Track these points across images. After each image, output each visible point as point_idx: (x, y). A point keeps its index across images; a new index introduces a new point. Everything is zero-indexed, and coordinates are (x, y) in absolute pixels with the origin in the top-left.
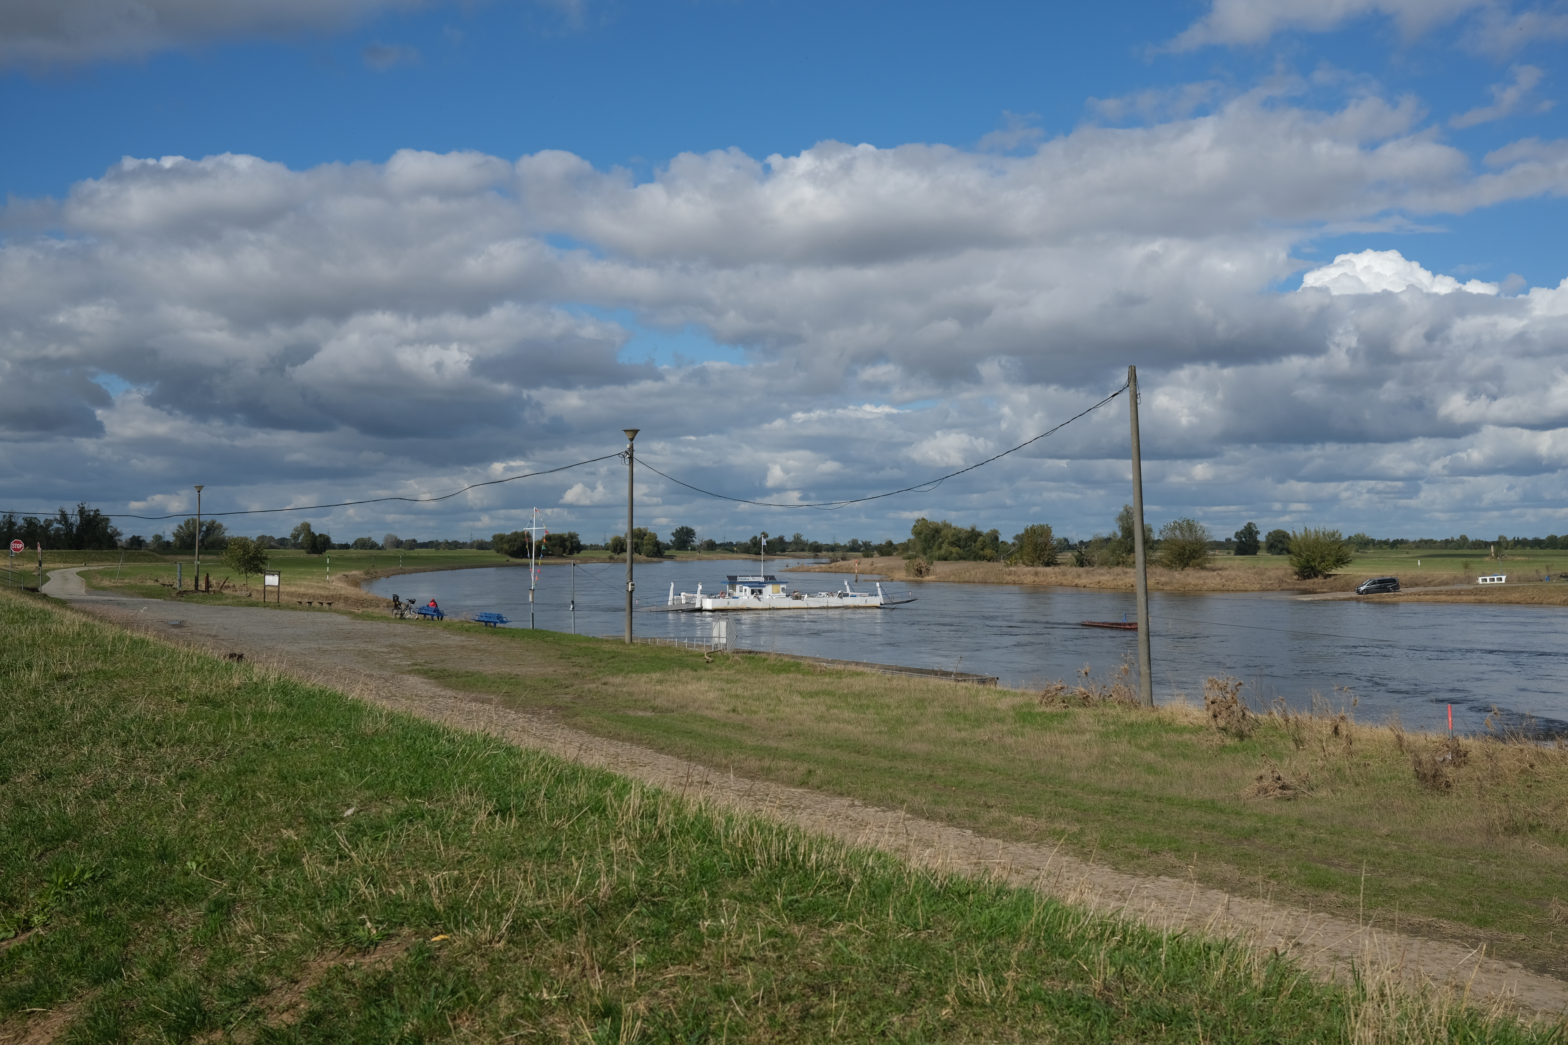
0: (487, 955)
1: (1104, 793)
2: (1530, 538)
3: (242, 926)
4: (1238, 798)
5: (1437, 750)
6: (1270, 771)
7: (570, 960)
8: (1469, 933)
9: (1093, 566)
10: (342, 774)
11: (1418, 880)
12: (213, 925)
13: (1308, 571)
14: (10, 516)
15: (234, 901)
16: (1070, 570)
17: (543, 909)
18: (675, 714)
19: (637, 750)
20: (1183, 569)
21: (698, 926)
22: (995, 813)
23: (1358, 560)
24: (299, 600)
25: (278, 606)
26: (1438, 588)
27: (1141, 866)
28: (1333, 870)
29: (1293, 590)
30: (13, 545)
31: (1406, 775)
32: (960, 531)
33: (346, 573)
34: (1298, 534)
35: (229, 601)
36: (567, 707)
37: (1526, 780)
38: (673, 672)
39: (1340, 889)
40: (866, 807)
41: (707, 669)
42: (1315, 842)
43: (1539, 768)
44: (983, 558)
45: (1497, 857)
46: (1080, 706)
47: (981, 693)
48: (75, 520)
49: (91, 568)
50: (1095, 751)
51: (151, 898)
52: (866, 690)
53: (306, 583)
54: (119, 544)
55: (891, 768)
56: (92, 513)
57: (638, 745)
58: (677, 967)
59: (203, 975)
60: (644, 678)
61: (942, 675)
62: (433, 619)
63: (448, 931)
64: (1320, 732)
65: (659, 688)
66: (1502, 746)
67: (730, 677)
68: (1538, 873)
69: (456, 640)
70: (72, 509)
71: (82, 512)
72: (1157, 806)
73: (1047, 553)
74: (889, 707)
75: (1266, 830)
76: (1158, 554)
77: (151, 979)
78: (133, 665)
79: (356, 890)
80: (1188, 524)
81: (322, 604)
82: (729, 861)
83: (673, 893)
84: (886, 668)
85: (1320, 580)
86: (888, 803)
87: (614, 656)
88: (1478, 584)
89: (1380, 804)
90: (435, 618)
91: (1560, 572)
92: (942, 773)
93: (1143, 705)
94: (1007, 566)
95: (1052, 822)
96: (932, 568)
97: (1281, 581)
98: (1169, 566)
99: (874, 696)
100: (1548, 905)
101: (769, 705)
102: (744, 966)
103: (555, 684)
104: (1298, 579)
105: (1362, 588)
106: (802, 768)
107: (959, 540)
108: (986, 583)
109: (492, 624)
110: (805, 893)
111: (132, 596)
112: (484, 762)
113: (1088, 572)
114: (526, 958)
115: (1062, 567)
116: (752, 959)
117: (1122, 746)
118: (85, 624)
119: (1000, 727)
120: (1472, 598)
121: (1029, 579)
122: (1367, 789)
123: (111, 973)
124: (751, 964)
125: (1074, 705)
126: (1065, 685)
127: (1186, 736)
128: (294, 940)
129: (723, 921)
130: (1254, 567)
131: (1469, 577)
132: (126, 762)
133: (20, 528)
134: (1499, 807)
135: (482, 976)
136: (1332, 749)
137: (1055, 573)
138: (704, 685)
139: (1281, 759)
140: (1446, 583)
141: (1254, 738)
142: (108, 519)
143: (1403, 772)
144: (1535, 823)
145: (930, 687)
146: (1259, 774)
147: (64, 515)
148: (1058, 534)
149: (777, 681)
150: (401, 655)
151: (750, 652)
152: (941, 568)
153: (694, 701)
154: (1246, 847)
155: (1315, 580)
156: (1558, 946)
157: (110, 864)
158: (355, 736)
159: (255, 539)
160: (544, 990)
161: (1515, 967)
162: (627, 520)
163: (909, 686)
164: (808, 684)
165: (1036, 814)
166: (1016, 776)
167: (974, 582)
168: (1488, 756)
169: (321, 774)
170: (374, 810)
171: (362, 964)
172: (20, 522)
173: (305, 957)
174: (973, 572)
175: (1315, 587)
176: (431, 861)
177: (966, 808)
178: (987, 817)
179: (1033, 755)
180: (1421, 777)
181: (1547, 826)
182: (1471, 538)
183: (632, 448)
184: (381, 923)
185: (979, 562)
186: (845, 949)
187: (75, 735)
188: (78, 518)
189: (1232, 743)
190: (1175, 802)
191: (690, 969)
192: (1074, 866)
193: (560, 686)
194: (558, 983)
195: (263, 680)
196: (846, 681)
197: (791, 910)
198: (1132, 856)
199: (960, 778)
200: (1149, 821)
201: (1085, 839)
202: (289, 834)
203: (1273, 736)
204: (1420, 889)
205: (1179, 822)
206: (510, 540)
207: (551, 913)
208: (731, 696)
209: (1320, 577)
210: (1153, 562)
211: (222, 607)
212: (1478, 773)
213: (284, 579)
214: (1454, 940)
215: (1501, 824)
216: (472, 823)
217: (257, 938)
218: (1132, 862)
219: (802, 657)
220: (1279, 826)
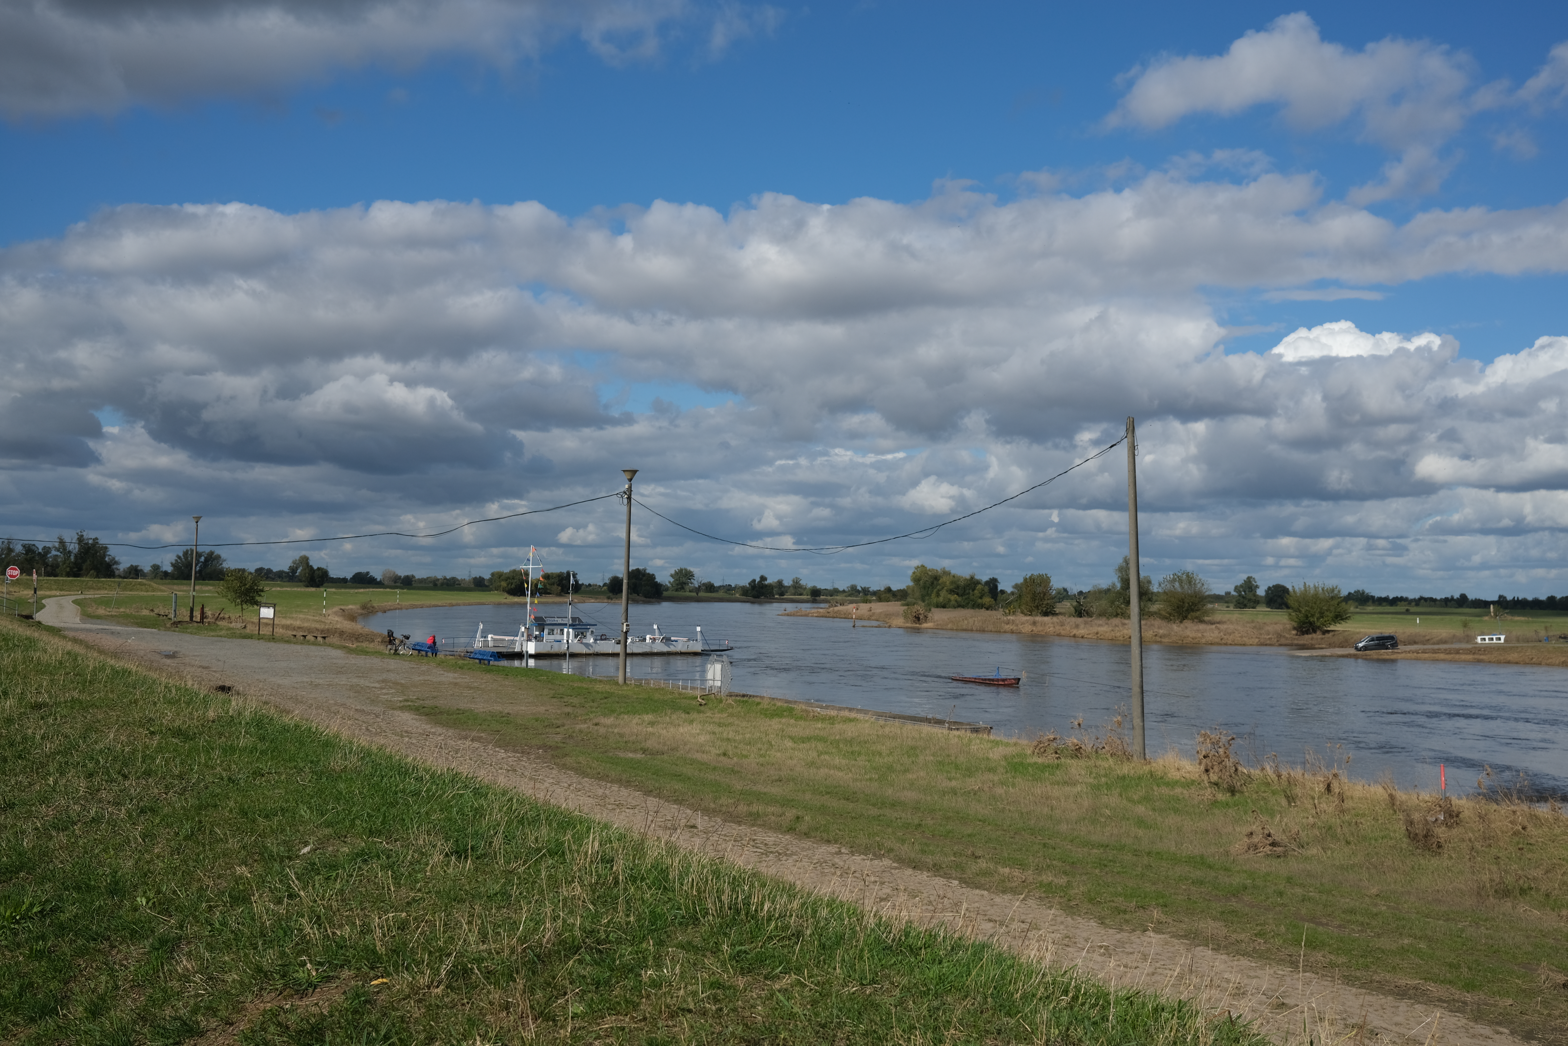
0: (425, 1000)
1: (1093, 846)
2: (1530, 598)
3: (185, 964)
4: (1227, 853)
5: (1429, 810)
6: (1260, 828)
7: (506, 1007)
8: (1456, 997)
9: (1092, 617)
10: (303, 811)
11: (1406, 941)
12: (155, 963)
13: (1306, 626)
14: (9, 543)
15: (180, 938)
16: (1068, 620)
17: (485, 955)
18: (665, 757)
19: (624, 792)
20: (1181, 622)
21: (640, 975)
22: (983, 864)
23: (1357, 617)
24: (294, 633)
25: (272, 638)
26: (1436, 647)
27: (1127, 921)
28: (1320, 929)
29: (1291, 645)
30: (9, 572)
31: (1397, 835)
32: (959, 578)
33: (343, 607)
34: (1297, 589)
35: (223, 632)
36: (557, 747)
37: (1518, 843)
38: (666, 714)
39: (1328, 948)
40: (853, 855)
41: (699, 712)
42: (1303, 901)
43: (1532, 830)
44: (981, 606)
45: (1486, 920)
46: (1072, 758)
47: (974, 742)
48: (74, 547)
49: (87, 597)
50: (1086, 804)
51: (97, 934)
52: (859, 736)
53: (302, 616)
54: (117, 573)
55: (880, 816)
56: (90, 542)
57: (626, 787)
58: (614, 1018)
59: (139, 1015)
60: (636, 719)
61: (935, 723)
62: (427, 656)
63: (387, 974)
64: (1312, 789)
65: (650, 729)
66: (1495, 806)
67: (722, 721)
68: (1528, 937)
69: (449, 677)
70: (71, 538)
71: (80, 539)
72: (1145, 860)
73: (1045, 602)
74: (880, 754)
75: (1255, 887)
76: (1154, 608)
77: (87, 1018)
78: (111, 696)
79: (300, 930)
80: (1188, 576)
81: (316, 637)
82: (681, 909)
83: (619, 941)
84: (880, 715)
85: (1318, 635)
86: (876, 851)
87: (607, 696)
88: (1477, 643)
89: (1370, 863)
90: (430, 654)
91: (1559, 633)
92: (932, 822)
93: (1135, 758)
94: (1006, 614)
95: (1040, 874)
96: (930, 615)
97: (1279, 636)
98: (1168, 618)
99: (865, 743)
100: (1536, 970)
101: (760, 749)
102: (681, 1018)
103: (546, 724)
104: (1297, 635)
105: (1361, 645)
106: (790, 814)
107: (958, 587)
108: (984, 631)
109: (486, 662)
110: (754, 944)
111: (126, 625)
112: (449, 802)
113: (1086, 623)
114: (463, 1005)
115: (1060, 617)
116: (690, 1011)
117: (1113, 799)
118: (69, 653)
119: (991, 776)
120: (1470, 657)
121: (1027, 628)
122: (1358, 848)
123: (46, 1011)
124: (689, 1016)
125: (1066, 757)
126: (1058, 737)
127: (1178, 790)
128: (234, 981)
129: (665, 971)
130: (1253, 622)
131: (1468, 636)
132: (90, 794)
133: (18, 555)
134: (1489, 870)
135: (417, 1021)
136: (1324, 806)
137: (1053, 623)
138: (695, 728)
139: (1272, 814)
140: (1445, 642)
141: (1246, 794)
142: (106, 548)
143: (1395, 831)
144: (1526, 886)
145: (922, 735)
146: (1250, 830)
147: (62, 542)
148: (1057, 583)
149: (770, 725)
150: (393, 691)
151: (744, 696)
152: (939, 616)
153: (685, 744)
154: (1234, 904)
155: (1314, 635)
156: (1546, 1012)
157: (60, 899)
158: (322, 773)
159: (252, 570)
160: (478, 1038)
161: (1501, 1033)
162: (623, 561)
163: (901, 733)
164: (800, 729)
165: (1023, 866)
166: (1005, 828)
167: (972, 630)
168: (1480, 817)
169: (282, 810)
170: (330, 849)
171: (298, 1007)
172: (19, 548)
173: (242, 999)
174: (971, 621)
175: (1313, 642)
176: (379, 902)
177: (953, 859)
178: (973, 867)
179: (1023, 806)
180: (1412, 836)
181: (1538, 890)
182: (1471, 596)
183: (630, 488)
184: (321, 964)
185: (977, 610)
186: (786, 1003)
187: (43, 765)
188: (77, 546)
189: (1224, 798)
190: (1164, 857)
191: (627, 1020)
192: (1059, 919)
193: (551, 725)
194: (492, 1032)
195: (240, 714)
196: (838, 727)
197: (737, 961)
198: (1119, 911)
199: (949, 827)
200: (1137, 875)
201: (1072, 892)
202: (242, 870)
203: (1265, 792)
204: (1408, 951)
205: (1167, 877)
206: (509, 578)
207: (493, 958)
208: (722, 740)
209: (1318, 632)
210: (1151, 614)
211: (216, 639)
212: (1471, 835)
213: (279, 611)
214: (1440, 1004)
215: (1491, 886)
216: (427, 865)
217: (197, 978)
218: (1119, 917)
219: (795, 702)
220: (1268, 884)
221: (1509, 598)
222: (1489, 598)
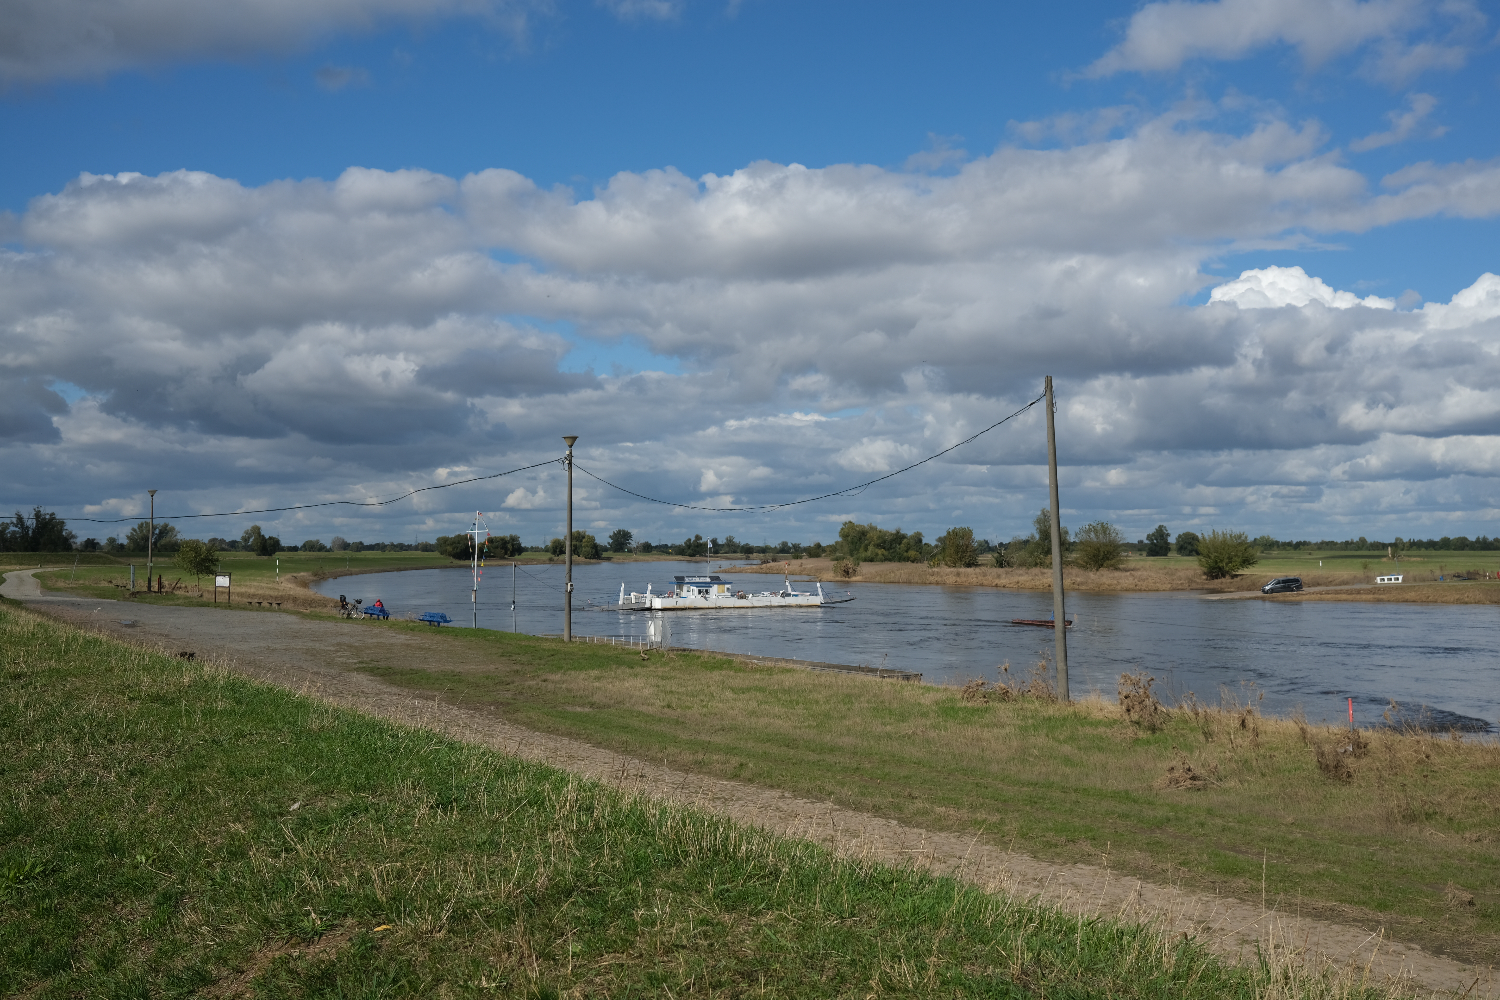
0: (428, 944)
1: (1023, 784)
2: (1425, 540)
3: (189, 918)
4: (1150, 788)
5: (1338, 743)
6: (1181, 763)
7: (508, 948)
8: (1370, 917)
9: (1012, 567)
10: (289, 769)
11: (1321, 866)
12: (161, 917)
13: (1216, 571)
15: (182, 893)
16: (990, 570)
17: (482, 900)
18: (612, 710)
19: (575, 745)
20: (1097, 570)
21: (632, 915)
22: (919, 804)
23: (1263, 561)
24: (249, 600)
25: (229, 606)
26: (1339, 588)
27: (1058, 854)
28: (1241, 856)
29: (1202, 589)
31: (1309, 766)
32: (886, 533)
33: (295, 575)
34: (1206, 536)
35: (180, 601)
36: (508, 704)
37: (1423, 771)
38: (611, 669)
39: (1248, 875)
40: (796, 799)
41: (643, 666)
42: (1223, 830)
43: (1435, 759)
44: (907, 559)
45: (1395, 844)
46: (1000, 701)
47: (906, 689)
48: (31, 523)
49: (47, 571)
50: (1015, 744)
51: (101, 891)
52: (796, 686)
53: (256, 584)
54: (74, 546)
55: (819, 761)
56: (48, 517)
57: (576, 740)
58: (612, 955)
59: (151, 966)
60: (582, 675)
61: (868, 671)
62: (378, 619)
63: (390, 921)
64: (1228, 725)
65: (596, 684)
66: (1400, 737)
67: (665, 674)
68: (1434, 859)
69: (402, 638)
70: (28, 513)
71: (38, 515)
72: (1073, 796)
73: (968, 554)
74: (817, 702)
75: (1177, 819)
76: (1074, 556)
77: (99, 971)
78: (86, 664)
79: (301, 882)
80: (1102, 526)
81: (271, 604)
82: (662, 852)
83: (608, 883)
84: (815, 665)
85: (1227, 580)
86: (817, 795)
87: (554, 653)
88: (1376, 583)
89: (1285, 794)
90: (381, 617)
91: (1453, 572)
92: (869, 766)
93: (1060, 700)
94: (931, 567)
95: (974, 812)
96: (858, 568)
97: (1191, 581)
98: (1085, 567)
99: (803, 692)
100: (1444, 889)
101: (702, 701)
102: (676, 954)
103: (497, 681)
104: (1207, 579)
105: (1267, 588)
106: (734, 761)
107: (885, 542)
108: (910, 583)
109: (436, 624)
110: (735, 883)
111: (86, 596)
112: (427, 757)
113: (1007, 573)
114: (466, 947)
115: (983, 568)
116: (684, 947)
117: (1040, 740)
118: (39, 625)
119: (924, 721)
120: (1370, 597)
121: (951, 579)
122: (1273, 779)
123: (60, 965)
124: (683, 951)
125: (994, 701)
126: (986, 682)
127: (1101, 730)
128: (241, 931)
129: (656, 910)
130: (1165, 568)
131: (1368, 577)
132: (78, 758)
134: (1397, 796)
135: (423, 965)
136: (1239, 741)
137: (975, 574)
138: (640, 682)
139: (1190, 749)
140: (1347, 583)
141: (1166, 731)
142: (63, 523)
143: (1307, 763)
144: (1431, 811)
145: (857, 683)
146: (1171, 765)
147: (20, 518)
148: (979, 536)
149: (711, 678)
150: (348, 653)
151: (684, 650)
152: (867, 569)
153: (631, 697)
154: (1158, 835)
155: (1223, 580)
156: (1453, 928)
157: (61, 858)
158: (301, 732)
159: (206, 541)
160: (483, 978)
161: (1413, 949)
162: (566, 523)
163: (837, 682)
164: (740, 680)
165: (958, 805)
166: (939, 768)
167: (899, 583)
168: (1387, 747)
169: (268, 769)
170: (319, 804)
171: (306, 954)
173: (250, 948)
174: (898, 573)
175: (1223, 586)
176: (374, 853)
177: (891, 800)
178: (911, 808)
179: (955, 748)
180: (1324, 767)
181: (1442, 814)
182: (1370, 539)
183: (571, 454)
184: (325, 913)
185: (903, 563)
186: (773, 937)
187: (28, 733)
188: (34, 521)
189: (1145, 736)
190: (1091, 793)
191: (624, 956)
192: (994, 854)
193: (501, 683)
194: (496, 971)
195: (213, 678)
196: (776, 677)
197: (721, 899)
198: (1049, 845)
199: (886, 770)
200: (1066, 811)
201: (1005, 829)
202: (236, 827)
203: (1183, 729)
204: (1323, 875)
205: (1094, 812)
206: (454, 543)
207: (490, 904)
208: (666, 693)
209: (1227, 577)
210: (1069, 563)
211: (174, 607)
212: (1378, 764)
213: (234, 580)
214: (1356, 924)
215: (1399, 812)
216: (414, 817)
217: (204, 929)
218: (1050, 851)
219: (734, 655)
220: (1190, 816)
221: (1406, 540)
222: (1387, 542)
